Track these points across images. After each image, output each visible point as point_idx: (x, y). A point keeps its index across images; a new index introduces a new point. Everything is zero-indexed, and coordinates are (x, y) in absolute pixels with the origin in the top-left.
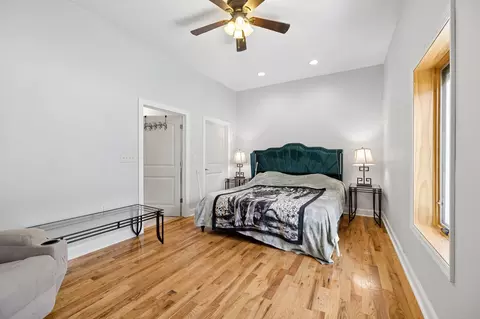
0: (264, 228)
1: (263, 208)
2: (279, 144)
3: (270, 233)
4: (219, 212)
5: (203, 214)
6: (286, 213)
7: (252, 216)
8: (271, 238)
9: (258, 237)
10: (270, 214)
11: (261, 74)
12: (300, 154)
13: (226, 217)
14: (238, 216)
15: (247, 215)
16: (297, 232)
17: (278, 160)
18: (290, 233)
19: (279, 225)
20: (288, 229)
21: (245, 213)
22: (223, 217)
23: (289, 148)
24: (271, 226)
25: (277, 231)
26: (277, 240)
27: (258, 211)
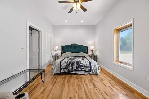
0: (80, 69)
1: (79, 63)
2: (70, 44)
3: (81, 70)
4: (63, 67)
5: (56, 69)
6: (86, 64)
7: (75, 66)
8: (81, 72)
9: (77, 73)
10: (81, 65)
11: (66, 21)
12: (76, 47)
13: (65, 68)
14: (70, 67)
15: (74, 66)
16: (89, 69)
17: (70, 49)
18: (87, 69)
19: (84, 67)
20: (87, 68)
21: (73, 66)
22: (64, 68)
23: (73, 45)
24: (82, 68)
25: (84, 69)
26: (83, 72)
27: (77, 64)
